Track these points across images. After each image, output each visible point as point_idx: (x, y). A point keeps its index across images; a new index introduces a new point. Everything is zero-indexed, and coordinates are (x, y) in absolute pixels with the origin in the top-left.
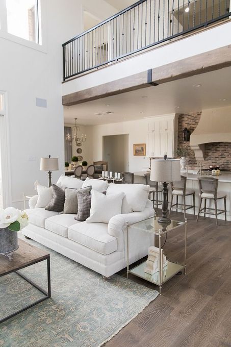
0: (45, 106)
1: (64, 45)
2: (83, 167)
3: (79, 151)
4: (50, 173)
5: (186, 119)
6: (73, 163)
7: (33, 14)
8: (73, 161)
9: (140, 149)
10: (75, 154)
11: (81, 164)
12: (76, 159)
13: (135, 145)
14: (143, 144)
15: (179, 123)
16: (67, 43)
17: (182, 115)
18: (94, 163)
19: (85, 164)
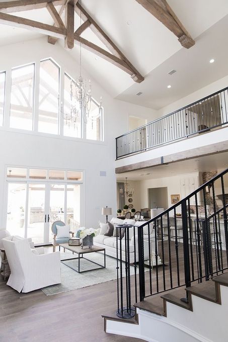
0: (105, 176)
1: (116, 139)
2: (132, 213)
3: (130, 200)
4: (107, 216)
5: (208, 175)
6: (125, 210)
7: (100, 120)
8: (125, 208)
9: (176, 199)
10: (127, 203)
11: (130, 211)
12: (126, 207)
13: (172, 196)
14: (178, 195)
15: (203, 179)
16: (119, 137)
17: (205, 173)
18: (142, 210)
19: (133, 211)
